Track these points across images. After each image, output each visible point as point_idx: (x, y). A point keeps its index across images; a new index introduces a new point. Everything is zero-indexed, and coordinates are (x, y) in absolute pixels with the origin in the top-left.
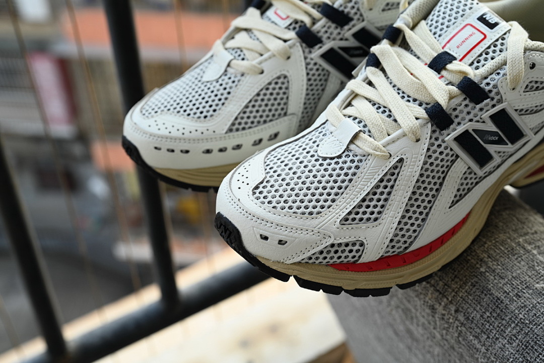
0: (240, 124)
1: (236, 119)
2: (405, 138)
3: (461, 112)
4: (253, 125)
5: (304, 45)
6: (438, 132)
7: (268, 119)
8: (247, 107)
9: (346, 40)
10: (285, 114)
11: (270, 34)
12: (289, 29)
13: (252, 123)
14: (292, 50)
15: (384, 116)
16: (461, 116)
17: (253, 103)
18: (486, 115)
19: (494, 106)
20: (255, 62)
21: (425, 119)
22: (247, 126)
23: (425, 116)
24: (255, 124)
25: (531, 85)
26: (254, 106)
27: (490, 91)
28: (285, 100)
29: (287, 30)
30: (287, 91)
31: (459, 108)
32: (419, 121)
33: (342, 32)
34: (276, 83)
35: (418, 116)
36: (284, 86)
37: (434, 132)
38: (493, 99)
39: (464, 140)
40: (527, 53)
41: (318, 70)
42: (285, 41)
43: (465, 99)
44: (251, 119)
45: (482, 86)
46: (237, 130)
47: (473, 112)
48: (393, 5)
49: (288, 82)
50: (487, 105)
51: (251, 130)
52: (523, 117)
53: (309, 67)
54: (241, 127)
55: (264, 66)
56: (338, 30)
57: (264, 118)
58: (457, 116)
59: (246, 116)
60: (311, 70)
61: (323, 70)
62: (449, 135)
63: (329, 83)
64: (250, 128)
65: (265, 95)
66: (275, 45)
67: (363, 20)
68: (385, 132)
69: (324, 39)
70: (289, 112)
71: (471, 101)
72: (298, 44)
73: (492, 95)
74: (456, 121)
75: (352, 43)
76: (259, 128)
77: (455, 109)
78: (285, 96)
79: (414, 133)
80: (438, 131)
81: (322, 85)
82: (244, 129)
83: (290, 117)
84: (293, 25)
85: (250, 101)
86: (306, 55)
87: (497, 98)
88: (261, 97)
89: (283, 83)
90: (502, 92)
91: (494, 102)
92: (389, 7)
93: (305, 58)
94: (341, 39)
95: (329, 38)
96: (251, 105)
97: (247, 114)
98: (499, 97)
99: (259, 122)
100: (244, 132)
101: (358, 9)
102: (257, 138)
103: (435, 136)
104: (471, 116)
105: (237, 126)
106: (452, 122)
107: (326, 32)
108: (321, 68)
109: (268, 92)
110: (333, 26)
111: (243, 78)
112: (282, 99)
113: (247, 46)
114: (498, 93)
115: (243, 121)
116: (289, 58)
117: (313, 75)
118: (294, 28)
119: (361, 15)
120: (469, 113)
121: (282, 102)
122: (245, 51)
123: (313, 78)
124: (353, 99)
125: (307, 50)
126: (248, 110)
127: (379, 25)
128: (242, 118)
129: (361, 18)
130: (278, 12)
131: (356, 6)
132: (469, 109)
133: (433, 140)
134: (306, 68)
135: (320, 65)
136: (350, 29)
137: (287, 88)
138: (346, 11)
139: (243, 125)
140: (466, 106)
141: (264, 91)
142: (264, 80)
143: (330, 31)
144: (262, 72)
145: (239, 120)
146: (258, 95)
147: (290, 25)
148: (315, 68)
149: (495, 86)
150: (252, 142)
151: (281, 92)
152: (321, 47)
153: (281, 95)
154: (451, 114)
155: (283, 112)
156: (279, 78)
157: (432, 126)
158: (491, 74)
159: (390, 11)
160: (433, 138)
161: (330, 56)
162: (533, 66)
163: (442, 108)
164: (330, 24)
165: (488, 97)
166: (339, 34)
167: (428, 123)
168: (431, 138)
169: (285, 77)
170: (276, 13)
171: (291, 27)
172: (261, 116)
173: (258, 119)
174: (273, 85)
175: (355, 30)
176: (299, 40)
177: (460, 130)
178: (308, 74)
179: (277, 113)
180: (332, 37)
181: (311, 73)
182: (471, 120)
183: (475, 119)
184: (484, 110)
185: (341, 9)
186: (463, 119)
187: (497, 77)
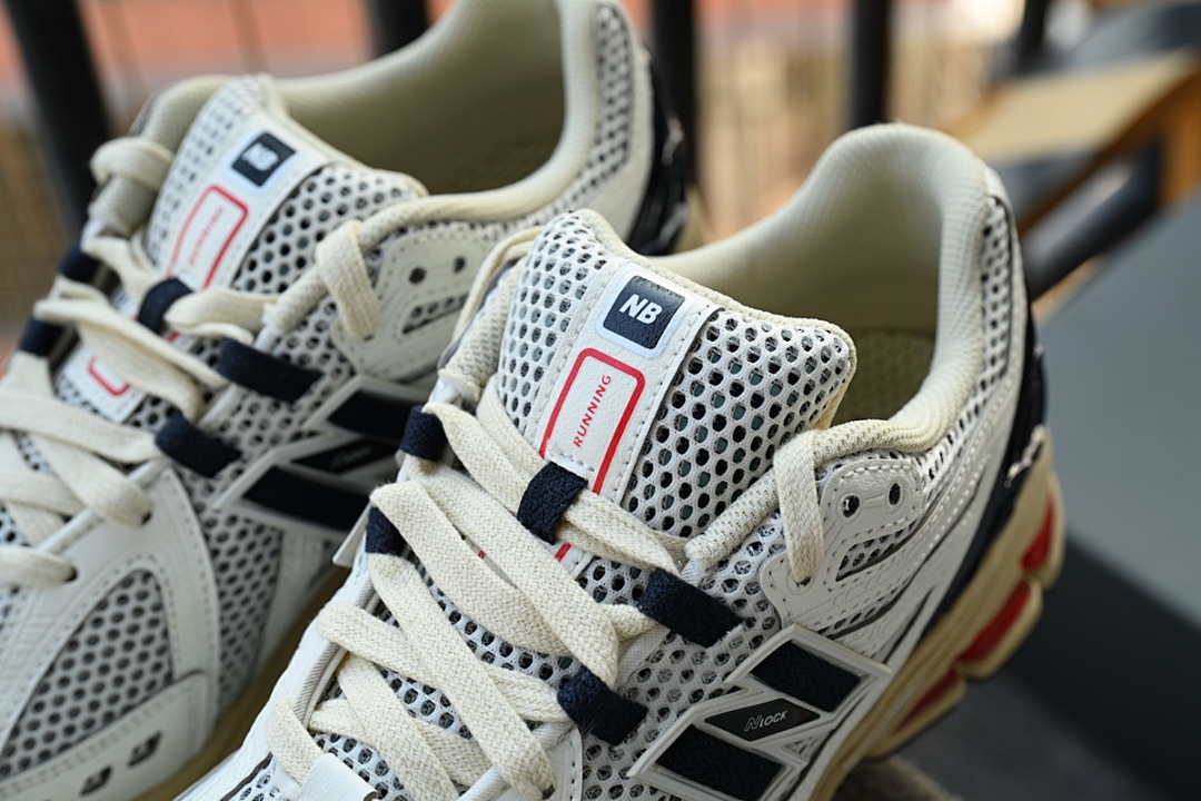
0: (30, 744)
1: (15, 732)
2: (506, 795)
3: (665, 675)
4: (73, 738)
5: (187, 472)
6: (604, 751)
7: (117, 708)
8: (42, 688)
9: (312, 434)
10: (169, 680)
11: (81, 448)
12: (137, 424)
13: (70, 730)
14: (153, 495)
15: (430, 724)
16: (665, 689)
17: (59, 673)
18: (740, 673)
19: (757, 641)
20: (43, 550)
21: (558, 722)
22: (54, 746)
23: (559, 713)
24: (80, 732)
25: (855, 555)
26: (64, 682)
27: (740, 603)
28: (158, 642)
29: (129, 430)
30: (159, 615)
31: (656, 668)
32: (543, 732)
33: (296, 417)
34: (123, 600)
35: (536, 716)
36: (147, 604)
37: (592, 752)
38: (750, 622)
39: (688, 756)
40: (831, 473)
41: (243, 534)
42: (127, 468)
43: (670, 637)
44: (65, 722)
45: (715, 591)
46: (25, 764)
47: (699, 671)
48: (433, 308)
49: (158, 588)
50: (737, 642)
51: (69, 754)
52: (848, 638)
53: (215, 532)
54: (34, 753)
55: (78, 556)
56: (283, 412)
57: (104, 708)
58: (654, 692)
59: (43, 716)
60: (222, 538)
61: (260, 529)
62: (639, 755)
63: (286, 560)
64: (65, 747)
65: (93, 641)
66: (99, 487)
67: (352, 373)
68: (446, 783)
69: (244, 445)
70: (179, 670)
71: (689, 638)
72: (169, 473)
73: (747, 611)
74: (654, 706)
75: (334, 437)
76: (93, 741)
77: (645, 673)
78: (157, 631)
79: (530, 777)
80: (605, 747)
81: (265, 570)
82: (45, 756)
83: (186, 683)
84: (148, 410)
85: (51, 669)
86: (199, 498)
87: (761, 617)
88: (83, 649)
89: (143, 596)
90: (774, 599)
91: (757, 629)
92: (425, 315)
93: (198, 509)
94: (297, 436)
95: (259, 439)
96: (54, 679)
97: (49, 710)
98: (768, 613)
99: (89, 724)
100: (47, 765)
101: (330, 345)
102: (93, 769)
103: (596, 765)
104: (696, 683)
105: (20, 754)
106: (641, 713)
107: (248, 423)
108: (251, 528)
109: (102, 631)
110: (265, 402)
111: (16, 601)
112: (148, 640)
113: (18, 494)
114: (763, 604)
115: (38, 734)
116: (147, 518)
117: (233, 551)
118: (153, 419)
119: (343, 359)
120: (687, 675)
121: (152, 648)
122: (13, 512)
123: (233, 560)
124: (341, 665)
125: (199, 485)
126: (48, 698)
127: (405, 371)
128: (34, 726)
129: (345, 368)
130: (99, 368)
131: (323, 337)
132: (685, 663)
133: (594, 779)
134: (207, 537)
135: (248, 521)
136: (318, 404)
137: (158, 607)
138: (295, 353)
139: (40, 747)
140: (677, 655)
141: (88, 632)
142: (81, 599)
143: (257, 419)
144: (73, 576)
145: (25, 735)
146: (72, 644)
147: (139, 409)
148: (234, 531)
149: (753, 587)
150: (80, 784)
151: (143, 621)
152: (239, 472)
153: (144, 632)
154: (635, 691)
155: (160, 676)
156: (127, 582)
157: (584, 737)
158: (735, 550)
159: (428, 328)
160: (594, 772)
161: (272, 491)
162: (853, 505)
163: (603, 685)
164: (253, 398)
165: (736, 621)
166: (288, 421)
167: (570, 730)
168: (586, 773)
169: (147, 576)
170: (92, 372)
171: (142, 417)
172: (94, 706)
173: (85, 715)
174: (113, 609)
175: (332, 403)
176: (168, 461)
177: (670, 731)
178: (214, 553)
179: (142, 684)
180: (267, 434)
181: (225, 547)
182: (696, 696)
183: (709, 689)
184: (732, 660)
185: (280, 350)
186: (674, 695)
187: (754, 560)
